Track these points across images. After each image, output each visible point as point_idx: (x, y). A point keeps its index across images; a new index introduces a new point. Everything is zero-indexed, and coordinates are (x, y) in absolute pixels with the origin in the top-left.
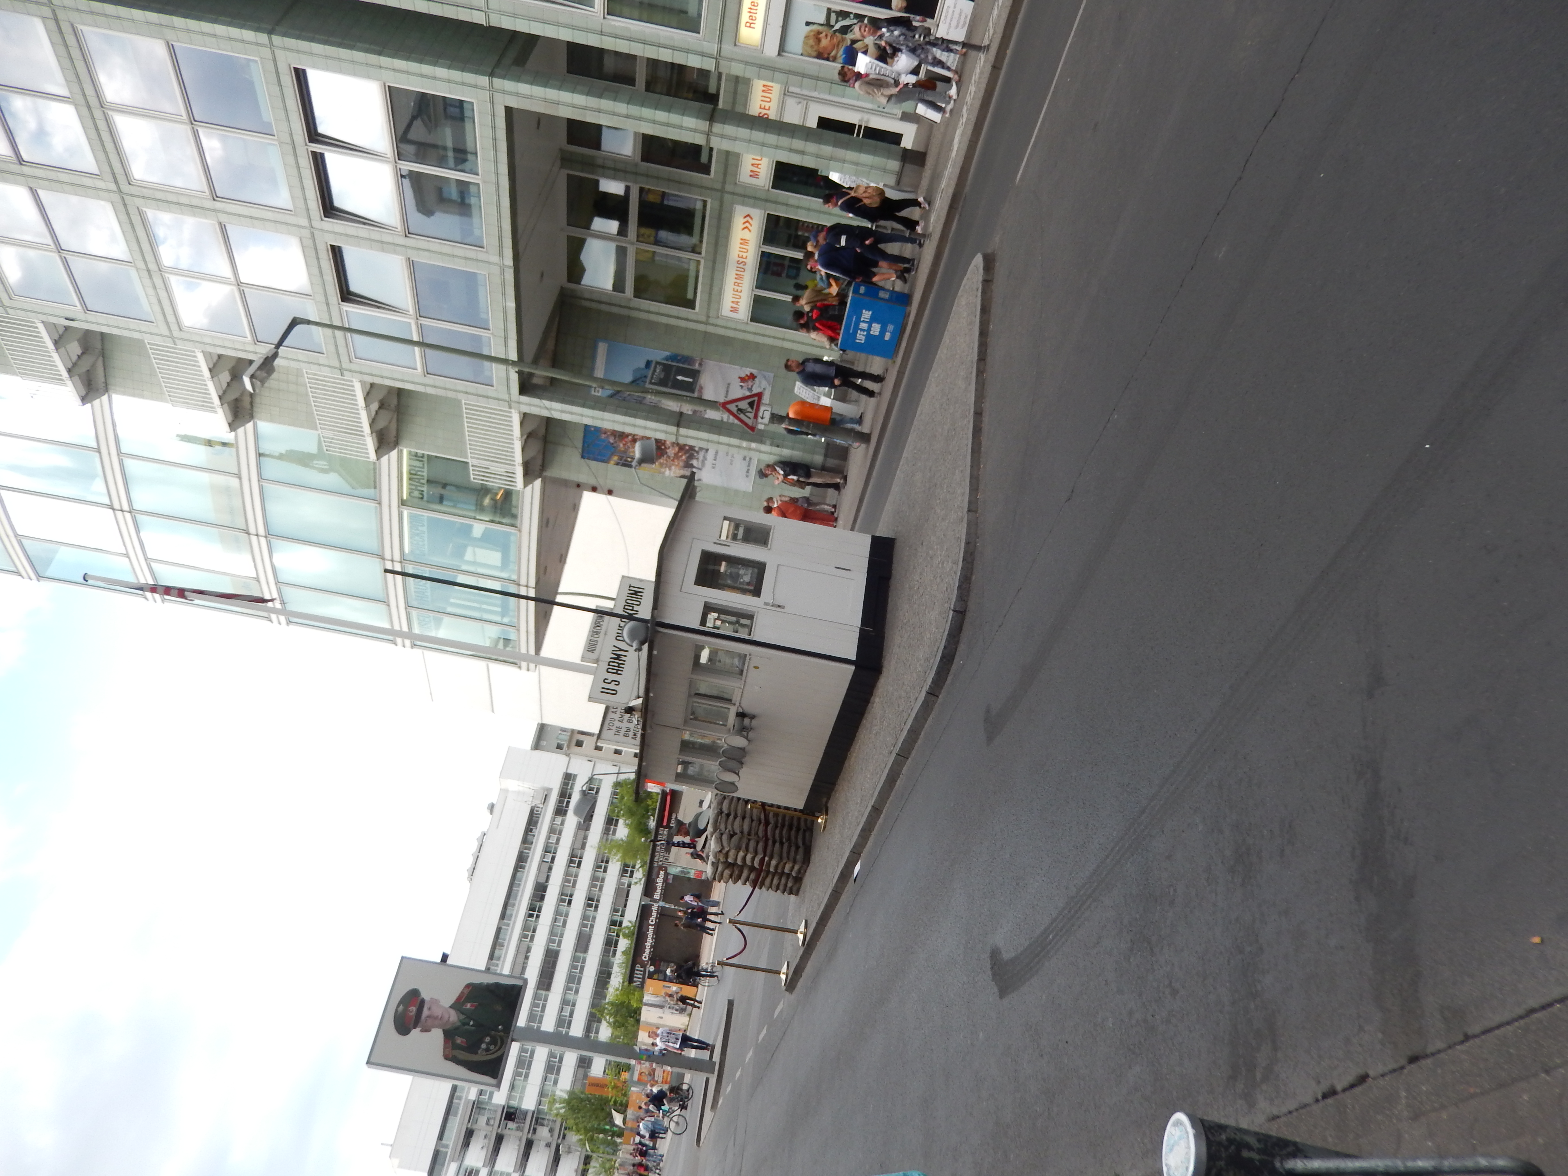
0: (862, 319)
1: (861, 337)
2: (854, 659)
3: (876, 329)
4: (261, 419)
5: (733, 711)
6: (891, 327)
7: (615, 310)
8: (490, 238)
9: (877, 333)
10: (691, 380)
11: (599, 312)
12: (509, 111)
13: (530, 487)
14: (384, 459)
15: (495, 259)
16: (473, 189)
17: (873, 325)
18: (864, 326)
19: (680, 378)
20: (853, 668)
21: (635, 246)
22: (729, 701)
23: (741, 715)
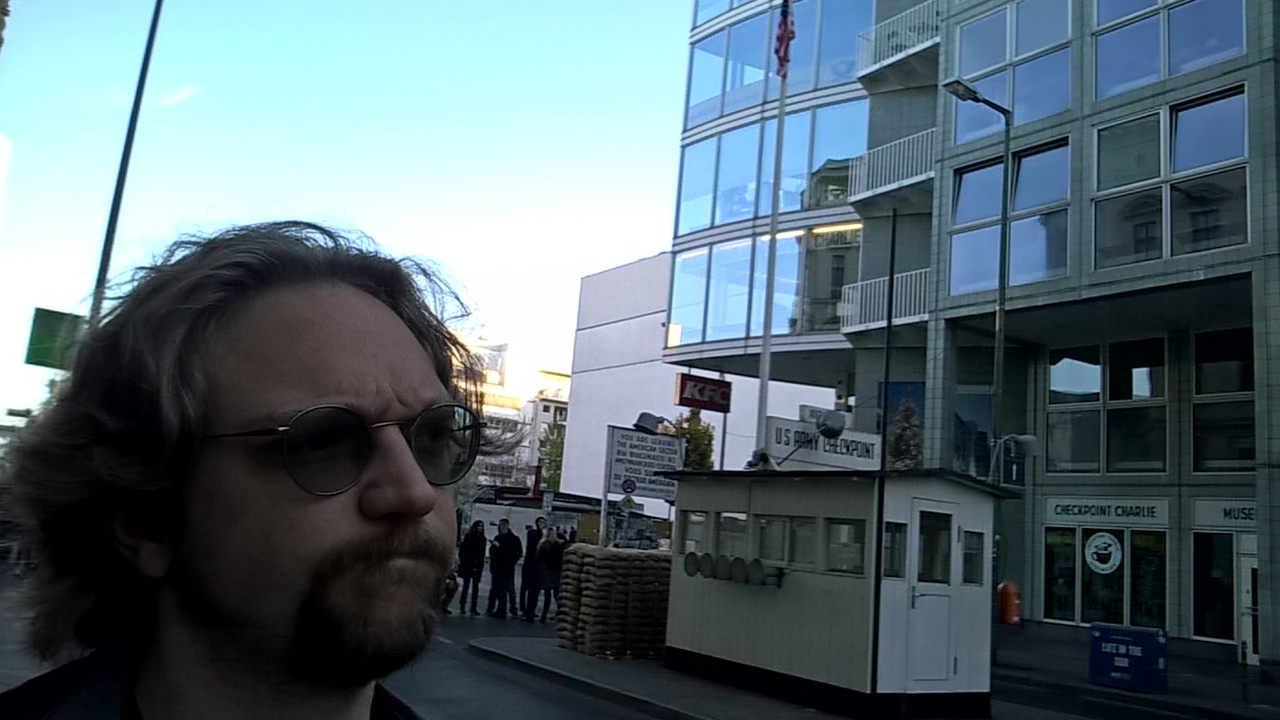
0: (1130, 647)
1: (1108, 648)
2: (879, 691)
3: (1123, 662)
4: (871, 101)
5: (782, 564)
6: (1127, 677)
7: (1030, 398)
8: (1106, 273)
9: (1117, 664)
10: (1014, 478)
11: (1026, 382)
12: (1248, 275)
13: (844, 338)
14: (851, 209)
15: (1086, 281)
16: (1155, 253)
17: (1126, 660)
18: (1123, 649)
19: (1015, 467)
20: (869, 691)
21: (1102, 409)
22: (791, 560)
23: (780, 573)
